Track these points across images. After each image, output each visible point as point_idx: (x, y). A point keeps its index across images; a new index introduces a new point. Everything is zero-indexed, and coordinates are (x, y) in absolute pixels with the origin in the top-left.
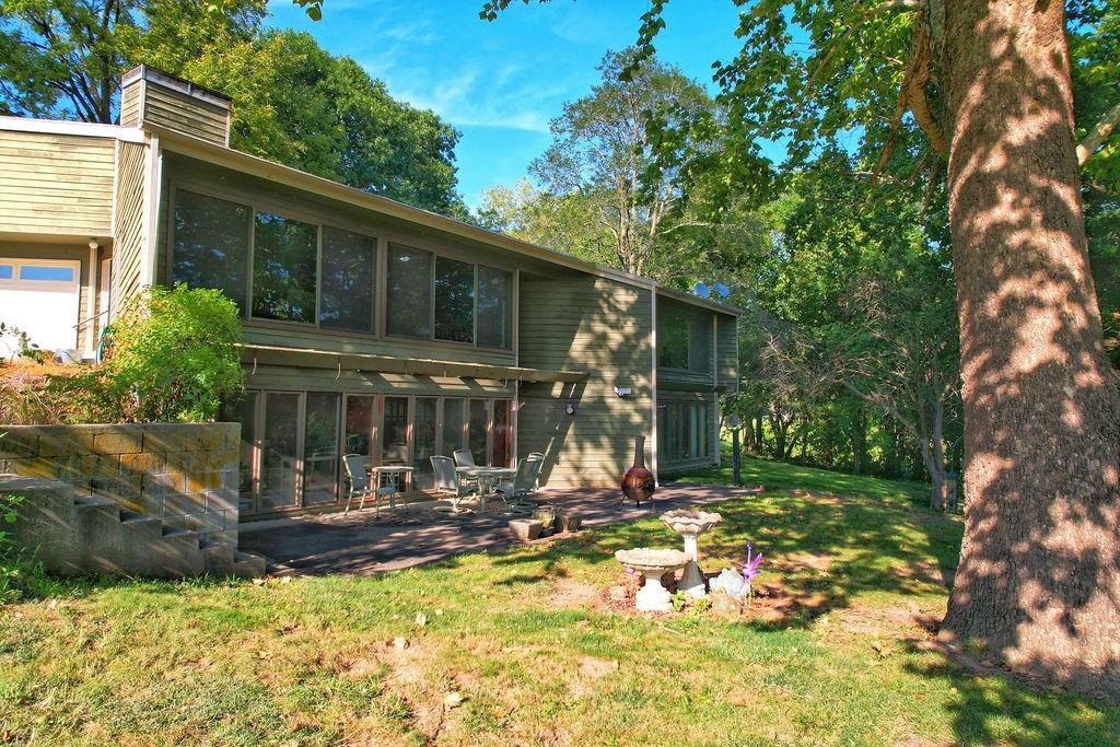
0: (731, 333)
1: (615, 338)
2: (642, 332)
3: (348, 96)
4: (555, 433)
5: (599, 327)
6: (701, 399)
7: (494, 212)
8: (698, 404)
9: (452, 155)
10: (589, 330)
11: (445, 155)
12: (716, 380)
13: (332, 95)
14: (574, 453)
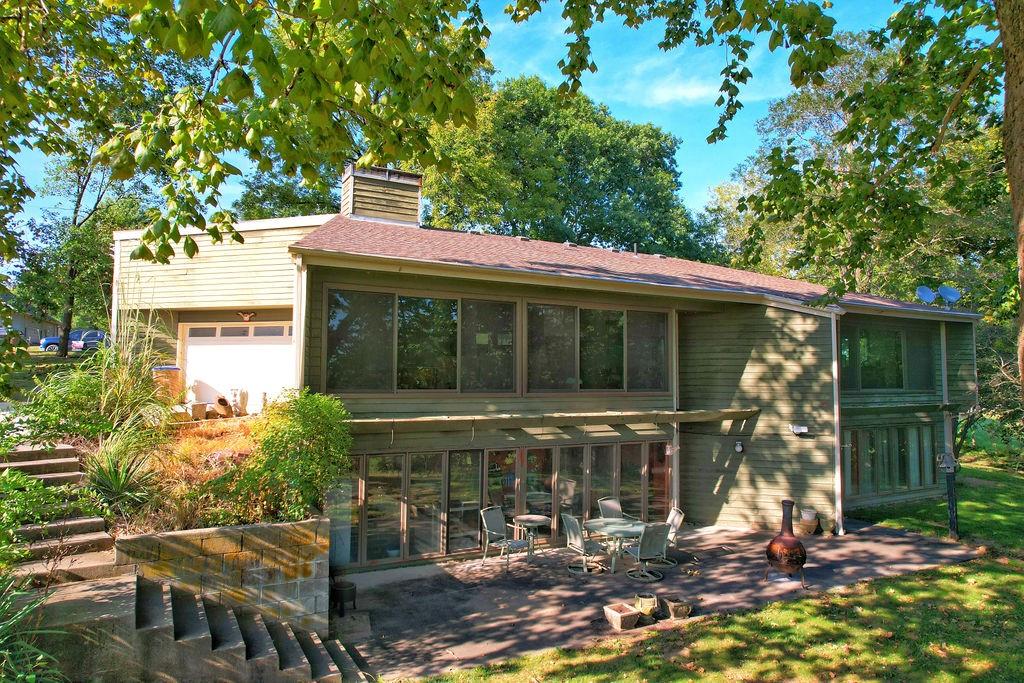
0: (966, 342)
1: (792, 369)
2: (823, 363)
3: (567, 127)
4: (724, 471)
5: (773, 357)
6: (926, 420)
7: (719, 209)
8: (920, 426)
9: (673, 162)
10: (762, 360)
11: (667, 161)
12: (945, 397)
13: (553, 129)
14: (746, 490)
